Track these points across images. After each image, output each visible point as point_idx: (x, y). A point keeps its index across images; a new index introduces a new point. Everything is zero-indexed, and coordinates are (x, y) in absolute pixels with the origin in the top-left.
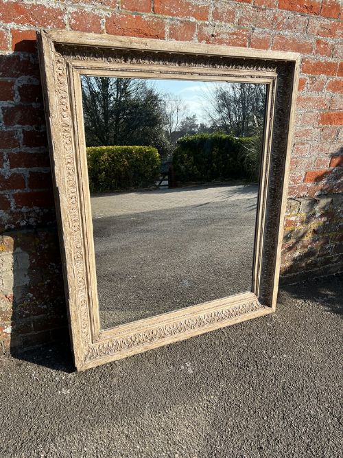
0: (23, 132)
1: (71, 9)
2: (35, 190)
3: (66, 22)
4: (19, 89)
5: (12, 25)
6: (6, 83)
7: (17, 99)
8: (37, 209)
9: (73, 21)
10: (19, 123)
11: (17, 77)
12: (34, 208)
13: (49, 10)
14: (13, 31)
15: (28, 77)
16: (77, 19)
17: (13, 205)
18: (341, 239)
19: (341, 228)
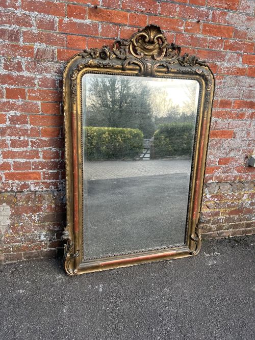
0: (11, 140)
1: (38, 77)
2: (16, 171)
3: (36, 83)
4: (9, 118)
5: (6, 86)
6: (2, 115)
7: (8, 123)
9: (40, 83)
10: (9, 135)
11: (8, 112)
12: (16, 181)
13: (26, 78)
14: (6, 88)
15: (14, 111)
16: (42, 82)
17: (4, 179)
18: (230, 214)
19: (229, 207)
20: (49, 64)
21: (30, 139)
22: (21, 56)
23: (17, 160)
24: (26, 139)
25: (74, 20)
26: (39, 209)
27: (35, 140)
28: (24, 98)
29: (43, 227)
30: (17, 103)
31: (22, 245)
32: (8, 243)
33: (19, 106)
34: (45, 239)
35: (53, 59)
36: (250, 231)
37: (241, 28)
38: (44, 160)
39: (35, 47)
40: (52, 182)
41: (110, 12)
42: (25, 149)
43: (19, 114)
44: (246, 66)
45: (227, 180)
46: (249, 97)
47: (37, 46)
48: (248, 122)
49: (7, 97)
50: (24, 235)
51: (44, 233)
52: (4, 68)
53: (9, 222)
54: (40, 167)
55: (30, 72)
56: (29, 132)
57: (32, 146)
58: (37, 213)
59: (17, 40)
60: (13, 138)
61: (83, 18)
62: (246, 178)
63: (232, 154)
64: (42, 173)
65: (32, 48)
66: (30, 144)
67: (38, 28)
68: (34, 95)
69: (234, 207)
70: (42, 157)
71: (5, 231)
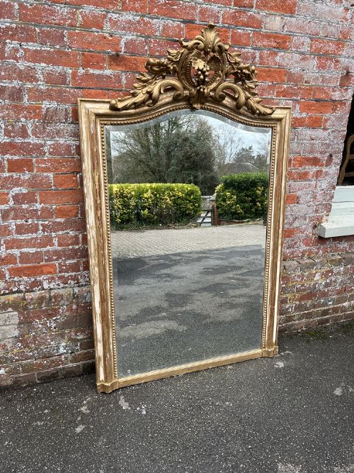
0: (16, 224)
1: (49, 143)
2: (24, 265)
3: (46, 151)
4: (13, 197)
5: (8, 156)
6: (4, 193)
7: (11, 203)
8: (25, 278)
9: (51, 150)
10: (12, 219)
11: (12, 189)
13: (33, 145)
14: (8, 160)
15: (19, 188)
16: (54, 149)
17: (7, 276)
18: (300, 300)
19: (298, 291)
20: (61, 126)
21: (40, 222)
22: (26, 118)
23: (25, 250)
24: (36, 222)
25: (91, 71)
26: (55, 312)
27: (47, 223)
28: (30, 170)
29: (62, 336)
30: (22, 178)
31: (35, 362)
32: (17, 360)
33: (24, 181)
34: (65, 351)
35: (66, 119)
36: (327, 321)
37: (296, 70)
38: (60, 248)
39: (43, 106)
40: (71, 276)
41: (135, 59)
42: (34, 235)
43: (25, 191)
44: (304, 115)
45: (293, 257)
46: (311, 152)
47: (46, 105)
48: (313, 183)
49: (9, 171)
50: (36, 349)
51: (64, 344)
52: (5, 135)
53: (16, 333)
54: (55, 258)
55: (39, 137)
56: (39, 213)
57: (43, 230)
58: (54, 318)
59: (20, 99)
60: (19, 222)
61: (101, 68)
62: (317, 253)
63: (296, 224)
64: (57, 265)
65: (40, 108)
66: (41, 228)
67: (47, 82)
68: (44, 166)
69: (304, 290)
70: (56, 244)
71: (11, 345)
